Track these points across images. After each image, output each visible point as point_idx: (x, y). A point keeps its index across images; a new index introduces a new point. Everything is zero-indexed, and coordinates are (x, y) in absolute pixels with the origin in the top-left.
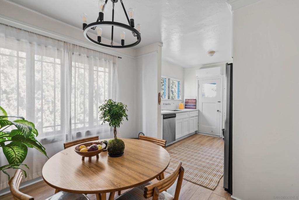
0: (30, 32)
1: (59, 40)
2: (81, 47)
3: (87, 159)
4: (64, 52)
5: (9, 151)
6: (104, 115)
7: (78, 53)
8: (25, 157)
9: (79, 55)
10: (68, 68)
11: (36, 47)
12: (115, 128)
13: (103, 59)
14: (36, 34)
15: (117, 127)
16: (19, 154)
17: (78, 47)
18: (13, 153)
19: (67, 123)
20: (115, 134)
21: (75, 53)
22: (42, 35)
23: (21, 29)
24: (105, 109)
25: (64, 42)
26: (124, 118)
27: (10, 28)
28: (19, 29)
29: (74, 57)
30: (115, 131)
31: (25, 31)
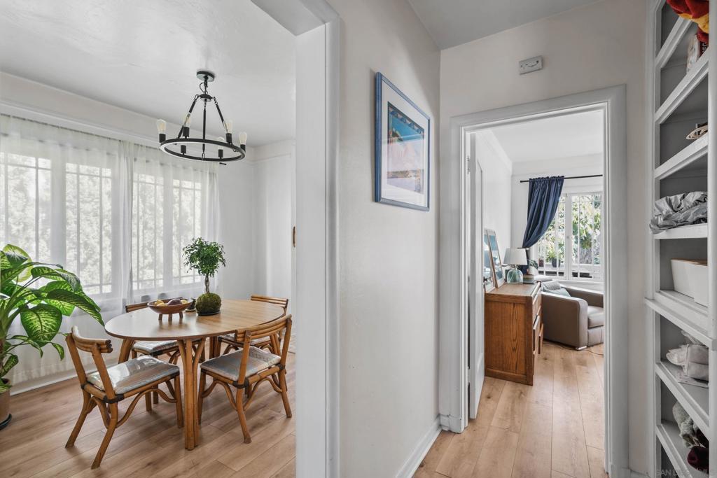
0: (62, 128)
1: (110, 139)
2: (150, 148)
3: (165, 317)
4: (120, 157)
5: (31, 320)
6: (192, 260)
7: (144, 159)
8: (57, 329)
9: (147, 161)
10: (126, 185)
11: (70, 152)
12: (207, 277)
13: (191, 168)
14: (71, 130)
15: (209, 277)
16: (47, 325)
17: (144, 149)
18: (37, 324)
19: (124, 279)
20: (206, 286)
21: (138, 158)
22: (81, 132)
23: (46, 124)
24: (191, 252)
25: (120, 141)
26: (220, 263)
27: (29, 122)
28: (43, 124)
29: (137, 166)
30: (207, 281)
31: (53, 126)
